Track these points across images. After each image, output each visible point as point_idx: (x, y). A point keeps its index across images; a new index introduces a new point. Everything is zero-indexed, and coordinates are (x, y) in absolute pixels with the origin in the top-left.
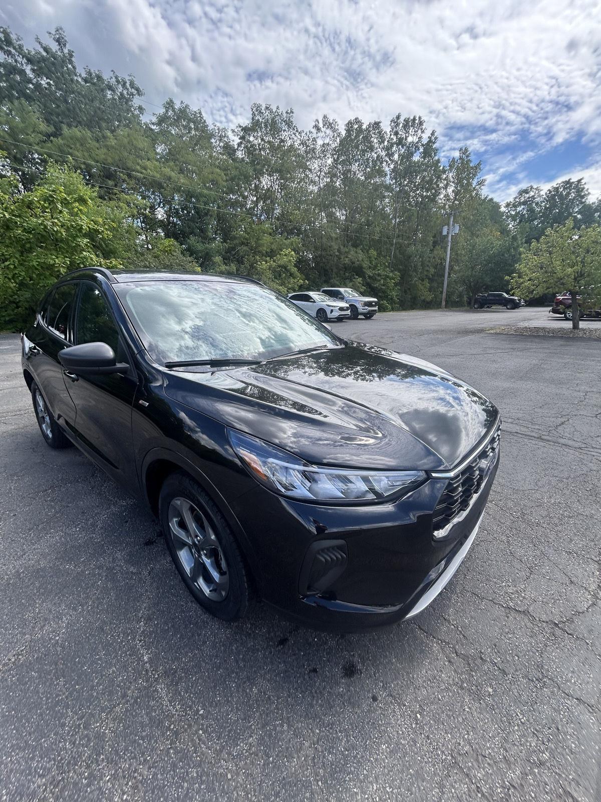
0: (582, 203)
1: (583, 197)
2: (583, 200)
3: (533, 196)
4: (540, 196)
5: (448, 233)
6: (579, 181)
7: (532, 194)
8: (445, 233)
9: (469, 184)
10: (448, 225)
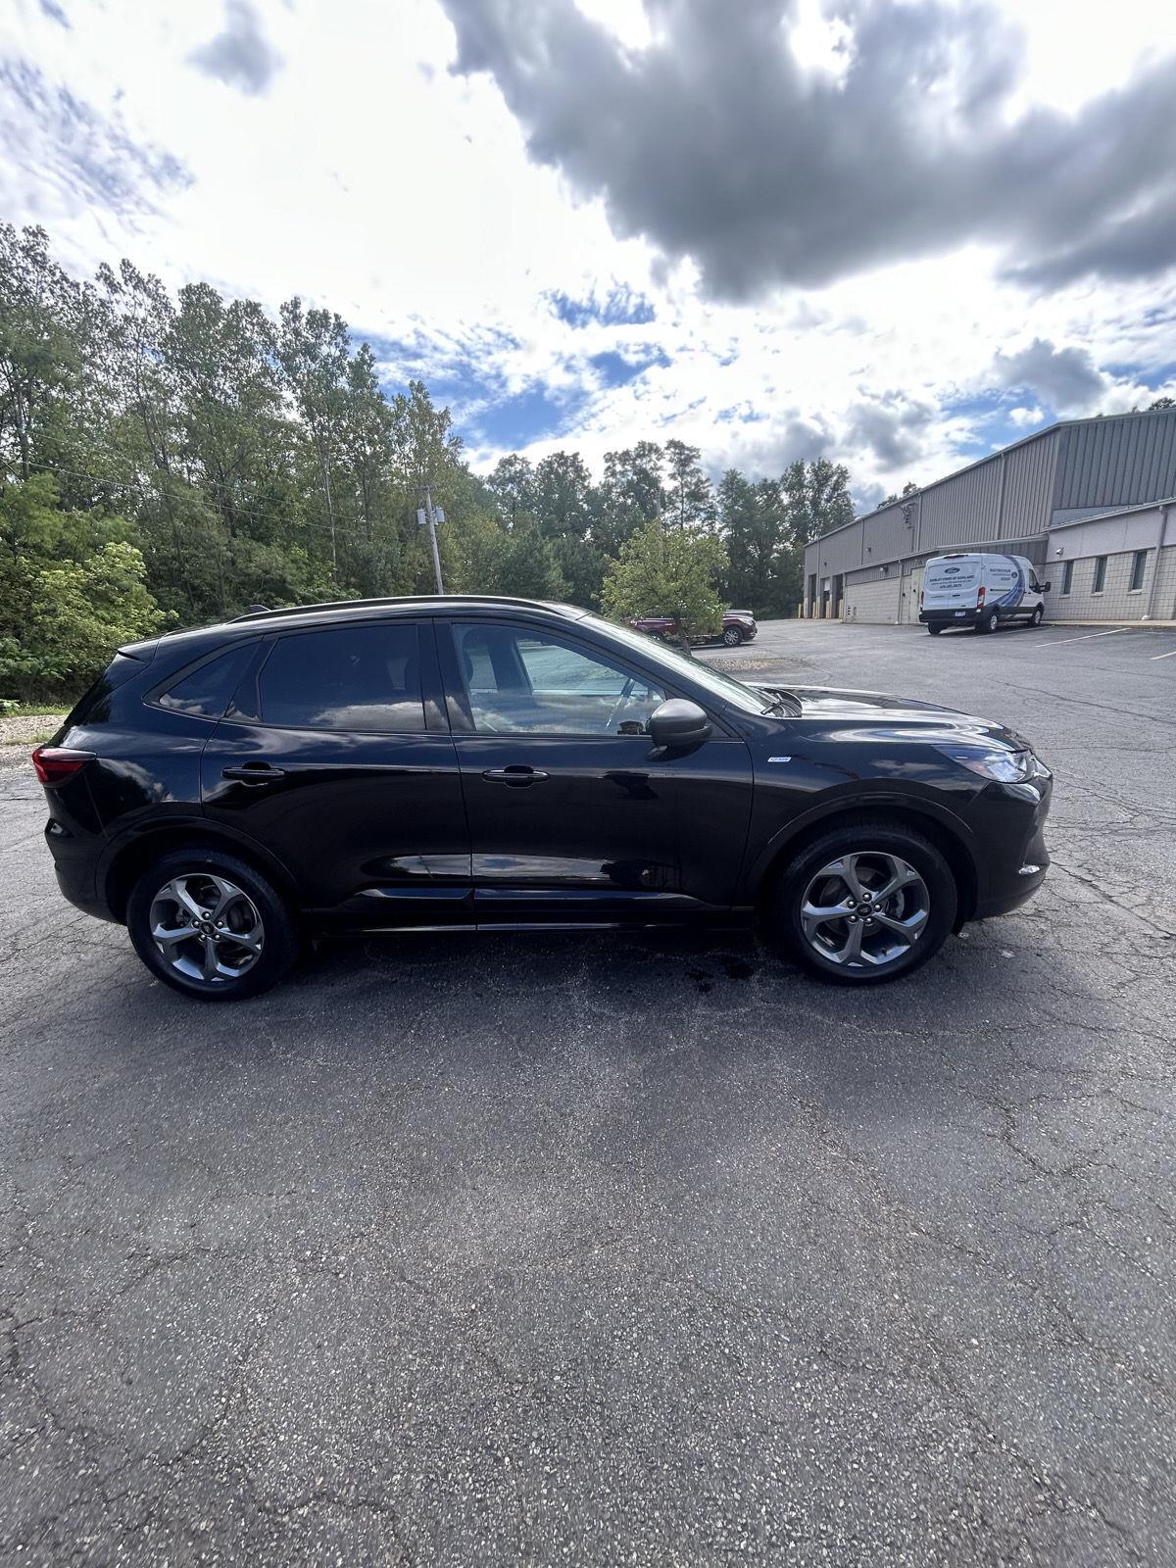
0: (585, 487)
1: (584, 479)
2: (586, 484)
3: (521, 470)
4: (530, 472)
5: (428, 522)
6: (575, 456)
7: (518, 467)
8: (422, 521)
9: (437, 442)
10: (424, 506)
